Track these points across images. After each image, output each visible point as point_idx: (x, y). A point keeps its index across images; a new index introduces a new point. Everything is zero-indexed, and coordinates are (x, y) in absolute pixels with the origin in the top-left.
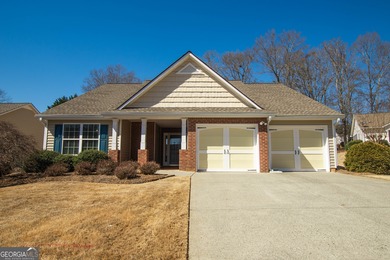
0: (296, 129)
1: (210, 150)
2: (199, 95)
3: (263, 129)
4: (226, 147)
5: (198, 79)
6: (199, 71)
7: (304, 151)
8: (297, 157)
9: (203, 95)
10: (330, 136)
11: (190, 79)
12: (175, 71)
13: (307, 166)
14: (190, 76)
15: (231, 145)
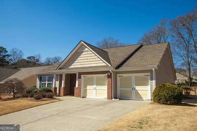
0: (133, 75)
1: (89, 87)
2: (86, 60)
3: (109, 77)
4: (95, 86)
5: (86, 53)
6: (87, 49)
7: (137, 88)
8: (133, 91)
9: (88, 60)
10: (152, 79)
11: (83, 53)
12: (77, 50)
13: (139, 97)
14: (83, 52)
15: (97, 85)
